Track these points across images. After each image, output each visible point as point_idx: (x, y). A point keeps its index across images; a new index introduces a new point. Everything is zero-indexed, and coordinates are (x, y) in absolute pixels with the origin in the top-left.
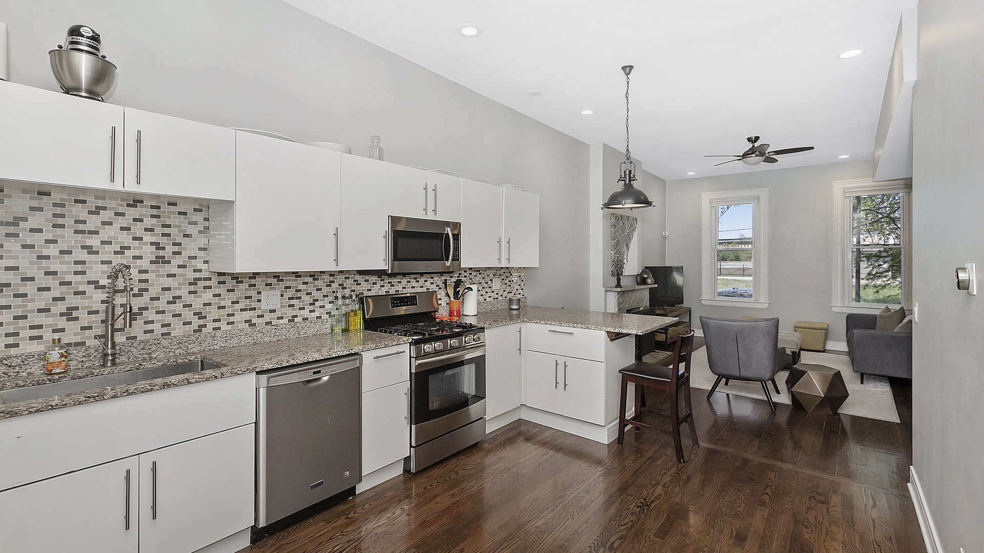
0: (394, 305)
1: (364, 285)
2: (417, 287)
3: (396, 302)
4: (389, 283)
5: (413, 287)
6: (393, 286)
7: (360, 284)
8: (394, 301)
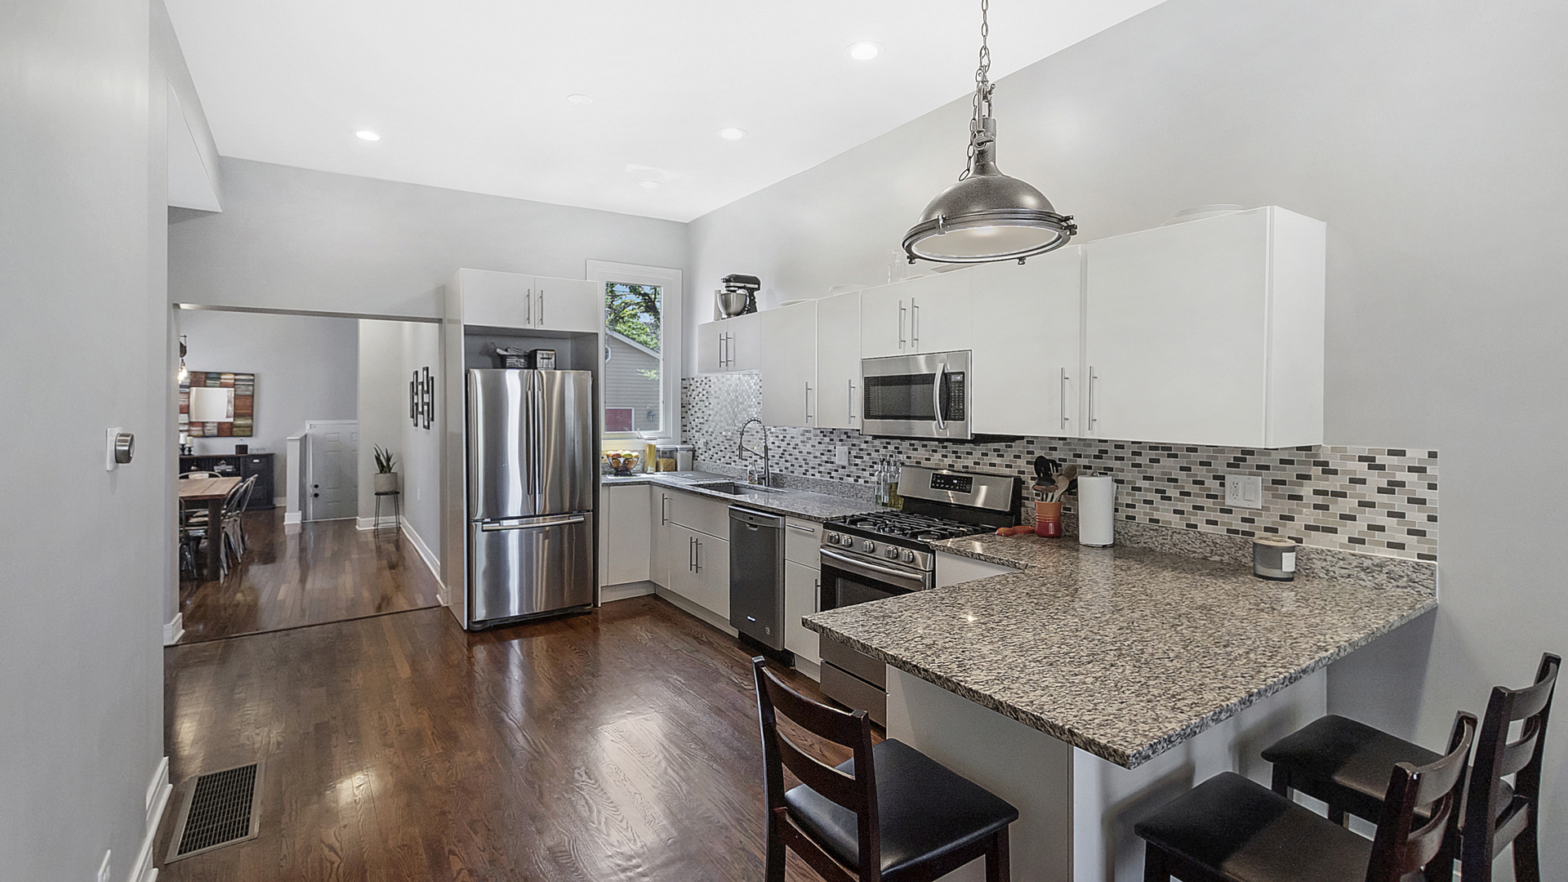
0: (935, 485)
1: (921, 450)
2: (1000, 465)
3: (939, 481)
4: (954, 452)
5: (991, 465)
6: (960, 458)
7: (916, 450)
8: (937, 478)
